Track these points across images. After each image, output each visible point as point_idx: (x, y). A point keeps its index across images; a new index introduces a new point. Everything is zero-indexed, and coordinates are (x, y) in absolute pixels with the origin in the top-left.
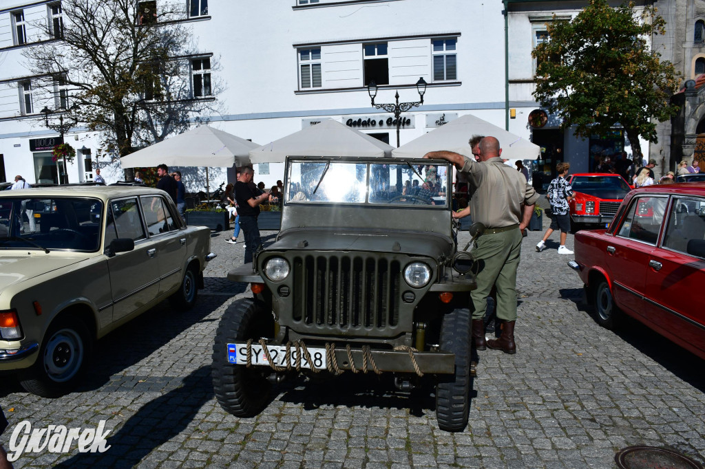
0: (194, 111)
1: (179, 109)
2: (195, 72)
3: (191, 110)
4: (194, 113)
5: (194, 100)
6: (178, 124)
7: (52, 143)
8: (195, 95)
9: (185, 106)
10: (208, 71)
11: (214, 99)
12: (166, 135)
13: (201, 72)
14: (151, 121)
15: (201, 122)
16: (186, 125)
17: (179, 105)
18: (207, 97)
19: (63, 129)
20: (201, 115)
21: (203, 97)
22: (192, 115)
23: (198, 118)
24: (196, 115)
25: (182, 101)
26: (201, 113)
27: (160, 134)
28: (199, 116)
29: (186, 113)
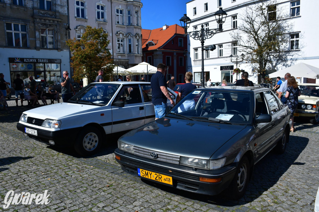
0: (290, 55)
1: (284, 55)
2: (292, 40)
3: (289, 55)
4: (290, 56)
5: (291, 51)
6: (282, 61)
7: (229, 68)
8: (291, 49)
9: (286, 54)
10: (297, 39)
11: (300, 50)
12: (277, 65)
13: (295, 39)
14: (271, 59)
15: (293, 60)
16: (286, 62)
17: (283, 53)
18: (296, 50)
19: (237, 63)
20: (293, 58)
21: (294, 50)
22: (289, 57)
23: (291, 59)
24: (291, 57)
25: (285, 52)
26: (294, 56)
27: (274, 64)
28: (292, 58)
29: (286, 56)
